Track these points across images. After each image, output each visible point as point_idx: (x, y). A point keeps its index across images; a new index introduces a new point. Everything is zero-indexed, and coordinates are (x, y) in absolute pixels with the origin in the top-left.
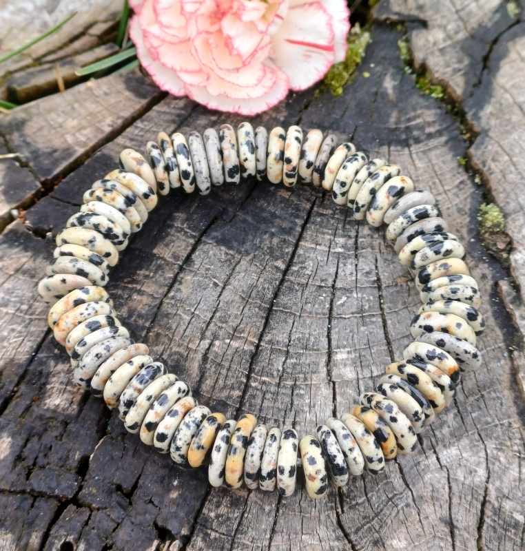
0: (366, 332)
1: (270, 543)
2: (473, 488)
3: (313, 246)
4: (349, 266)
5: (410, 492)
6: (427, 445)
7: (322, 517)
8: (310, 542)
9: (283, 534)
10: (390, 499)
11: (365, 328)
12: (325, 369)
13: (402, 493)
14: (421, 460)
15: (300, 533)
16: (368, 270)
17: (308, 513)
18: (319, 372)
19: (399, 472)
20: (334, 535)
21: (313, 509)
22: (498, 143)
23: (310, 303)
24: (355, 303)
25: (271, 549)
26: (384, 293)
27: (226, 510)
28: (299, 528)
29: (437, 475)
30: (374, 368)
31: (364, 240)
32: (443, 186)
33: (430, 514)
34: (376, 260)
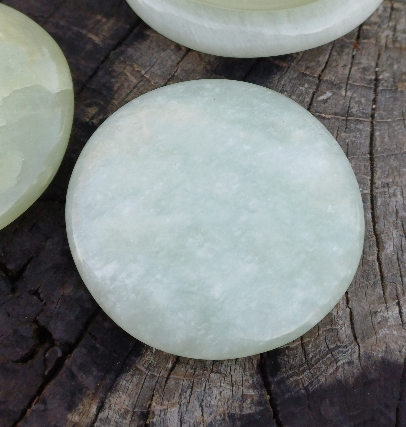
0: (347, 141)
1: (169, 375)
4: (345, 57)
5: (357, 347)
6: (390, 293)
9: (188, 367)
10: (330, 351)
11: (347, 135)
13: (346, 347)
14: (379, 310)
16: (366, 65)
19: (348, 319)
20: (250, 381)
23: (287, 91)
24: (341, 102)
25: (169, 382)
26: (380, 97)
29: (395, 332)
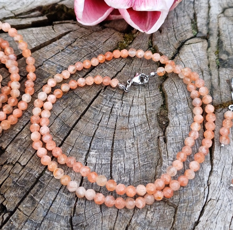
2: (126, 218)
3: (95, 108)
7: (65, 217)
8: (57, 226)
12: (85, 157)
15: (54, 221)
17: (60, 214)
18: (82, 157)
21: (62, 213)
22: (174, 83)
27: (29, 205)
28: (54, 219)
30: (103, 161)
31: (114, 109)
32: (150, 95)
33: (106, 225)
34: (117, 118)
